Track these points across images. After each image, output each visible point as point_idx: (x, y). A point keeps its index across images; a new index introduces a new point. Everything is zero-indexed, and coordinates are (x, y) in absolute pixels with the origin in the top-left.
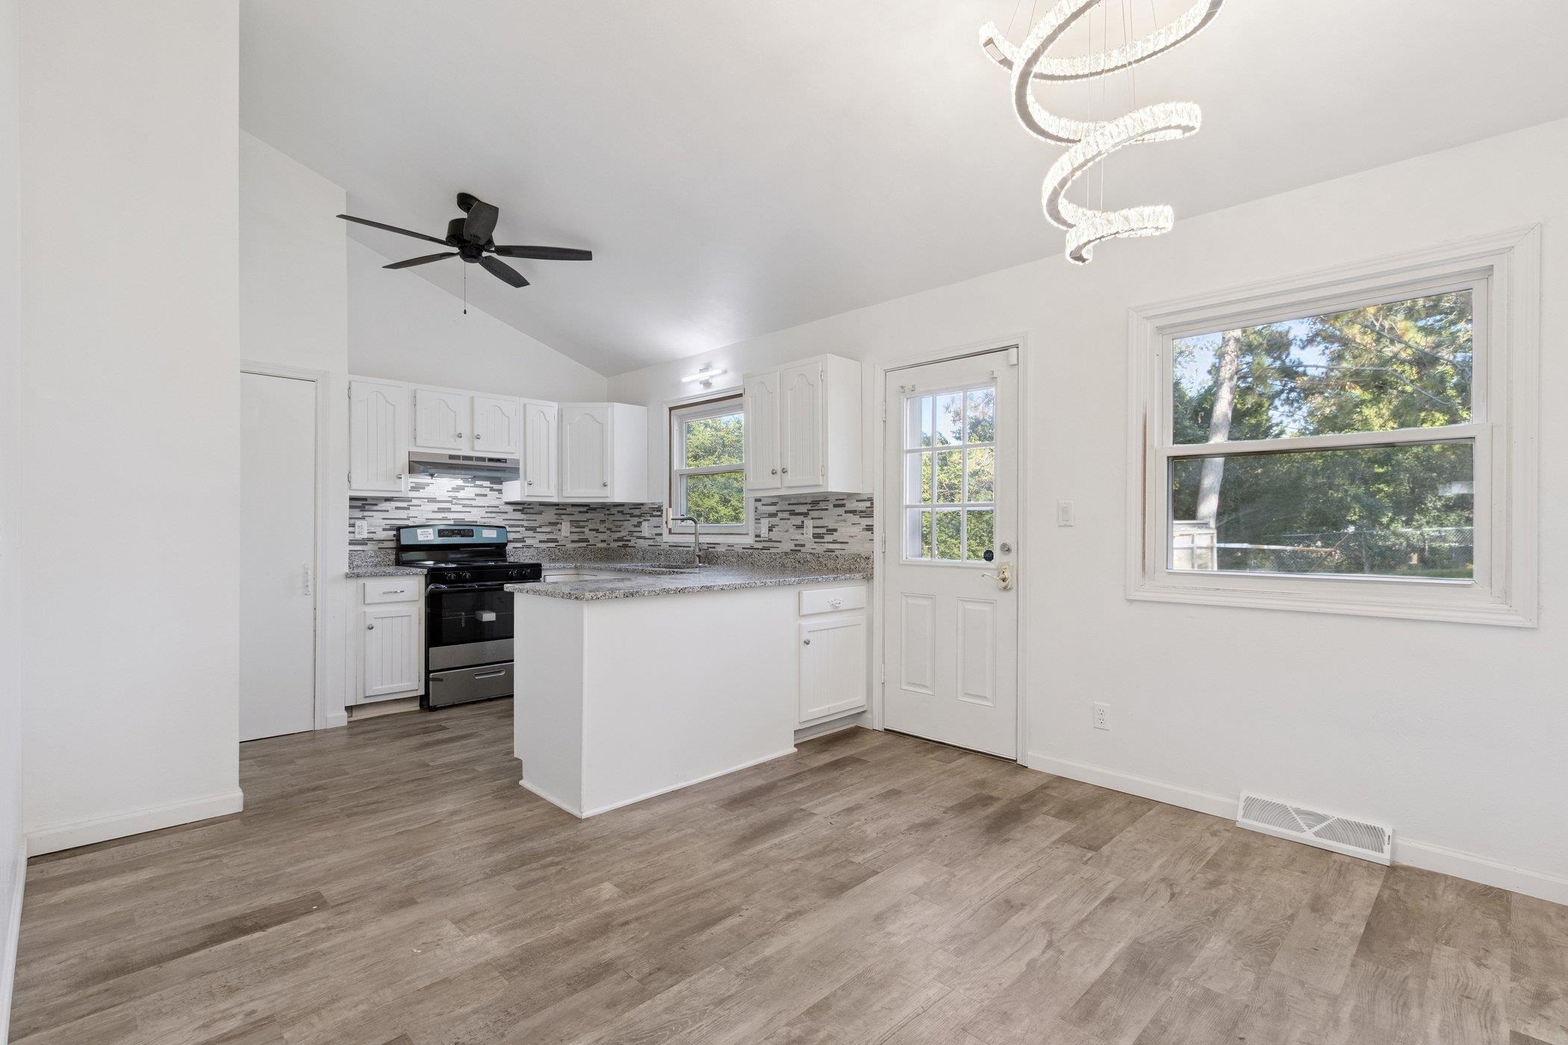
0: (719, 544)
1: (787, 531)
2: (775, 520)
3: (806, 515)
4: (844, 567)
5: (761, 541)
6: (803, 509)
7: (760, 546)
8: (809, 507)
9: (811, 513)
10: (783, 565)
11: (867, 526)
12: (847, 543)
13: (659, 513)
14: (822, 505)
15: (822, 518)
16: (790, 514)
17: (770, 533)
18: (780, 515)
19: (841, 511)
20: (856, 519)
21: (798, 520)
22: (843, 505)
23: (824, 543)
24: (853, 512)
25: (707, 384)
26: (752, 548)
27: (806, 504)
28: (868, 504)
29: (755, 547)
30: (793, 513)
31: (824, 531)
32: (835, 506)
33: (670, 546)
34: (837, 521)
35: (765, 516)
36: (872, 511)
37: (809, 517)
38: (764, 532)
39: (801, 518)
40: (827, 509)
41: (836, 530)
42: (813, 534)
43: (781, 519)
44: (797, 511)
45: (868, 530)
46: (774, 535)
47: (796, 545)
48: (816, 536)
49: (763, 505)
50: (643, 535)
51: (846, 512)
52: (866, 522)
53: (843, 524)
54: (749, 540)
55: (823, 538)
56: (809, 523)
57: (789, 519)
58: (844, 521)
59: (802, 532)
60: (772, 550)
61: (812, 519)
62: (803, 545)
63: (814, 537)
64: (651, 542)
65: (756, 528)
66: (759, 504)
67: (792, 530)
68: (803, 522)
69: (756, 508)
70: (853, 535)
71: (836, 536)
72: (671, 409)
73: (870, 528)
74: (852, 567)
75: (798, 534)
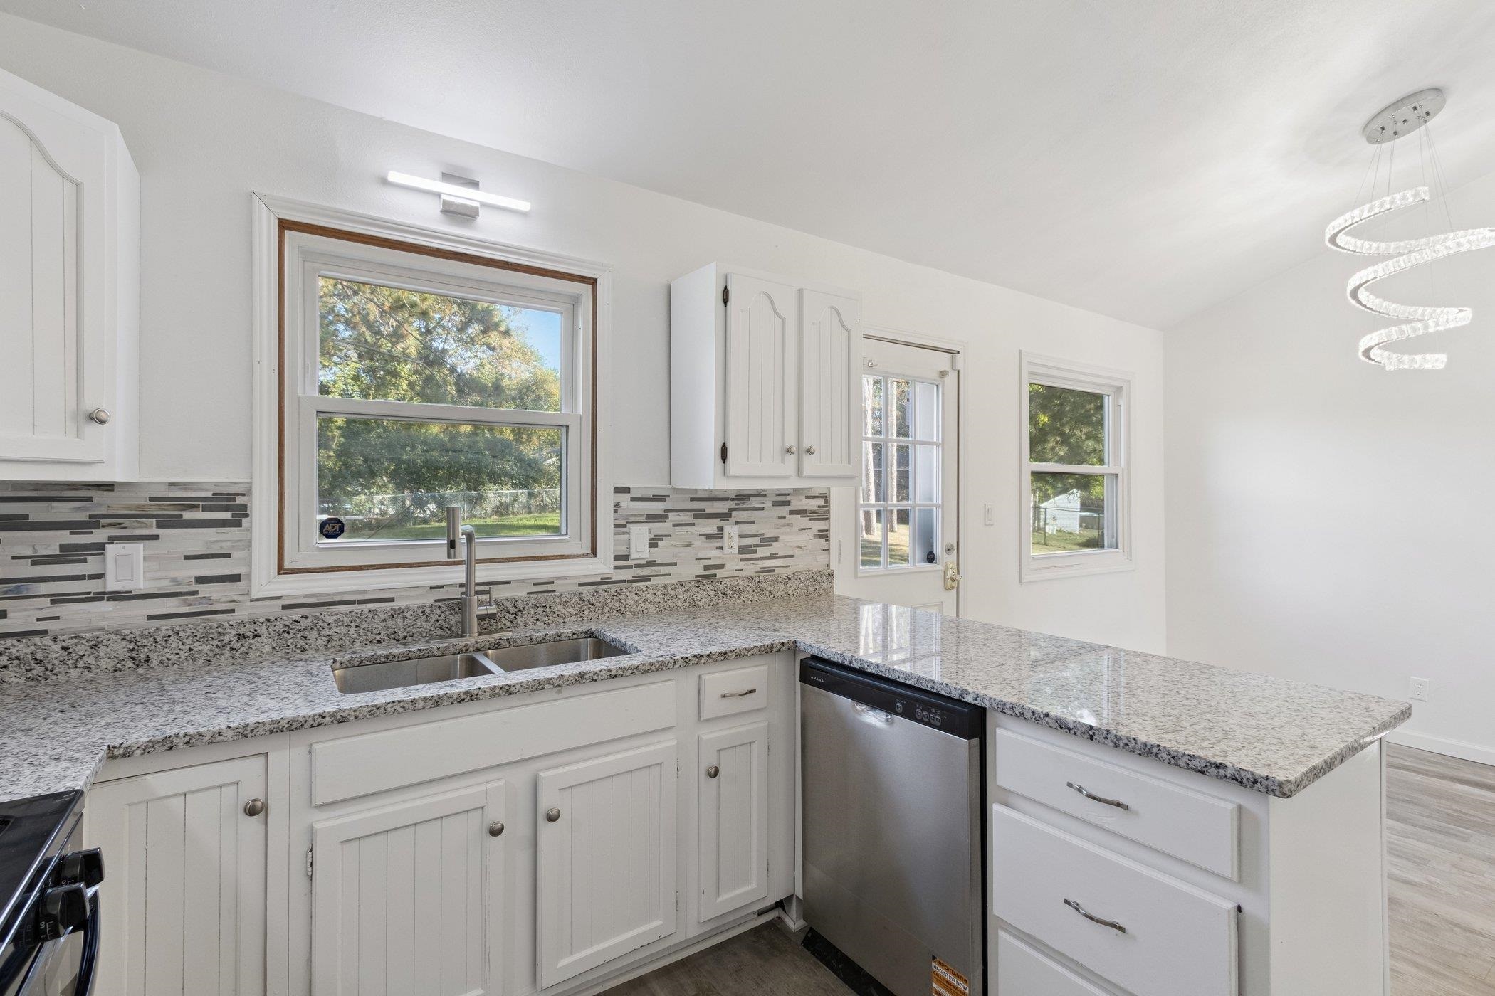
0: (510, 583)
1: (688, 546)
2: (658, 528)
3: (725, 516)
4: (798, 591)
5: (630, 567)
6: (721, 507)
7: (627, 575)
8: (732, 504)
9: (734, 513)
10: (693, 604)
11: (819, 531)
12: (792, 556)
13: (227, 516)
14: (754, 502)
15: (754, 522)
16: (696, 517)
17: (653, 550)
18: (673, 517)
19: (784, 510)
20: (804, 522)
21: (711, 526)
22: (788, 503)
23: (757, 559)
24: (802, 513)
25: (459, 214)
26: (606, 581)
27: (727, 499)
28: (821, 502)
29: (614, 579)
30: (700, 514)
31: (757, 541)
32: (775, 504)
33: (284, 607)
34: (777, 526)
35: (638, 519)
36: (828, 512)
37: (732, 520)
38: (640, 551)
39: (717, 522)
40: (763, 509)
41: (776, 539)
42: (740, 547)
43: (675, 525)
44: (708, 511)
45: (821, 536)
46: (660, 554)
47: (707, 568)
48: (743, 550)
49: (633, 499)
50: (112, 585)
51: (792, 512)
52: (820, 525)
53: (787, 529)
54: (601, 566)
55: (756, 552)
56: (731, 530)
57: (693, 525)
58: (788, 525)
59: (720, 544)
60: (655, 581)
61: (737, 523)
62: (721, 567)
63: (740, 553)
64: (171, 606)
65: (616, 543)
66: (624, 499)
67: (698, 542)
68: (721, 529)
69: (617, 505)
70: (799, 544)
71: (776, 548)
72: (284, 225)
73: (824, 535)
74: (811, 589)
75: (711, 549)
